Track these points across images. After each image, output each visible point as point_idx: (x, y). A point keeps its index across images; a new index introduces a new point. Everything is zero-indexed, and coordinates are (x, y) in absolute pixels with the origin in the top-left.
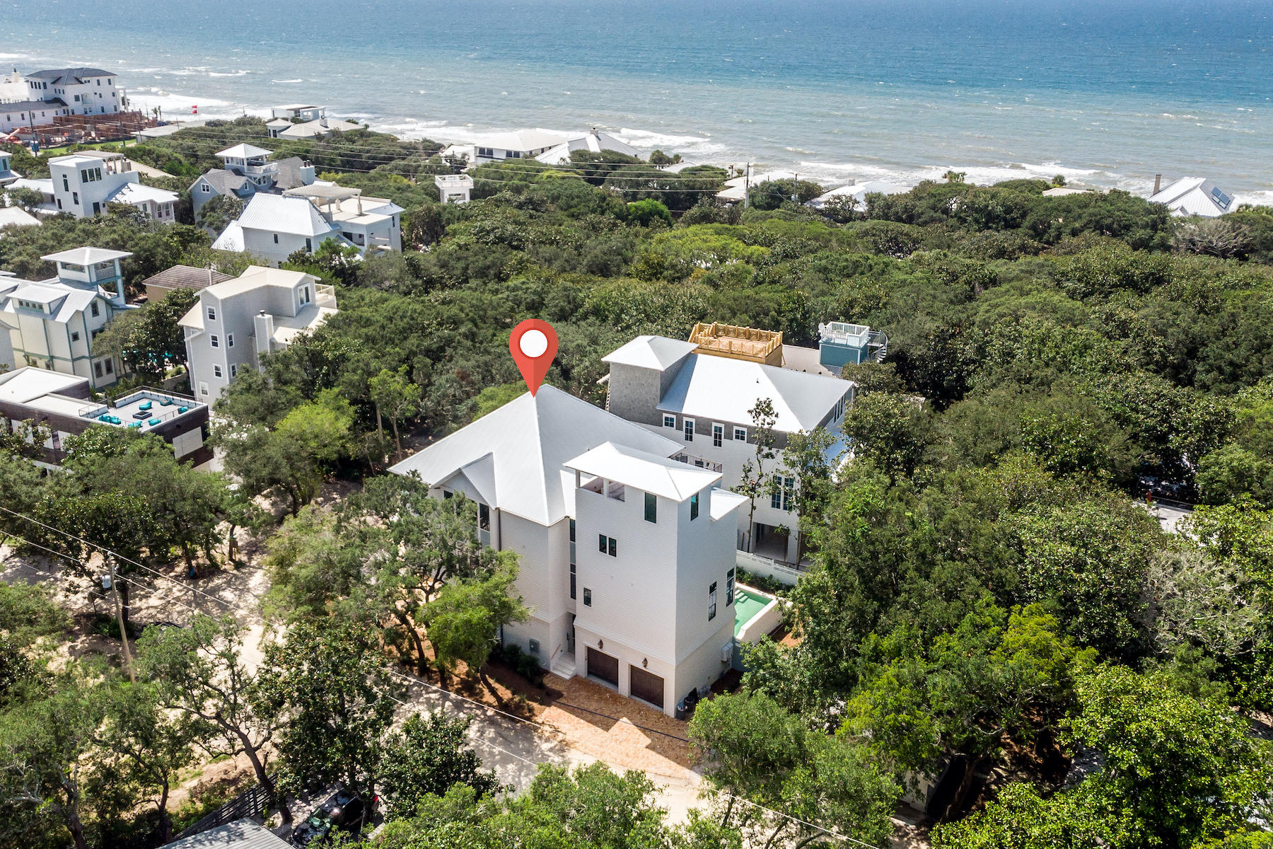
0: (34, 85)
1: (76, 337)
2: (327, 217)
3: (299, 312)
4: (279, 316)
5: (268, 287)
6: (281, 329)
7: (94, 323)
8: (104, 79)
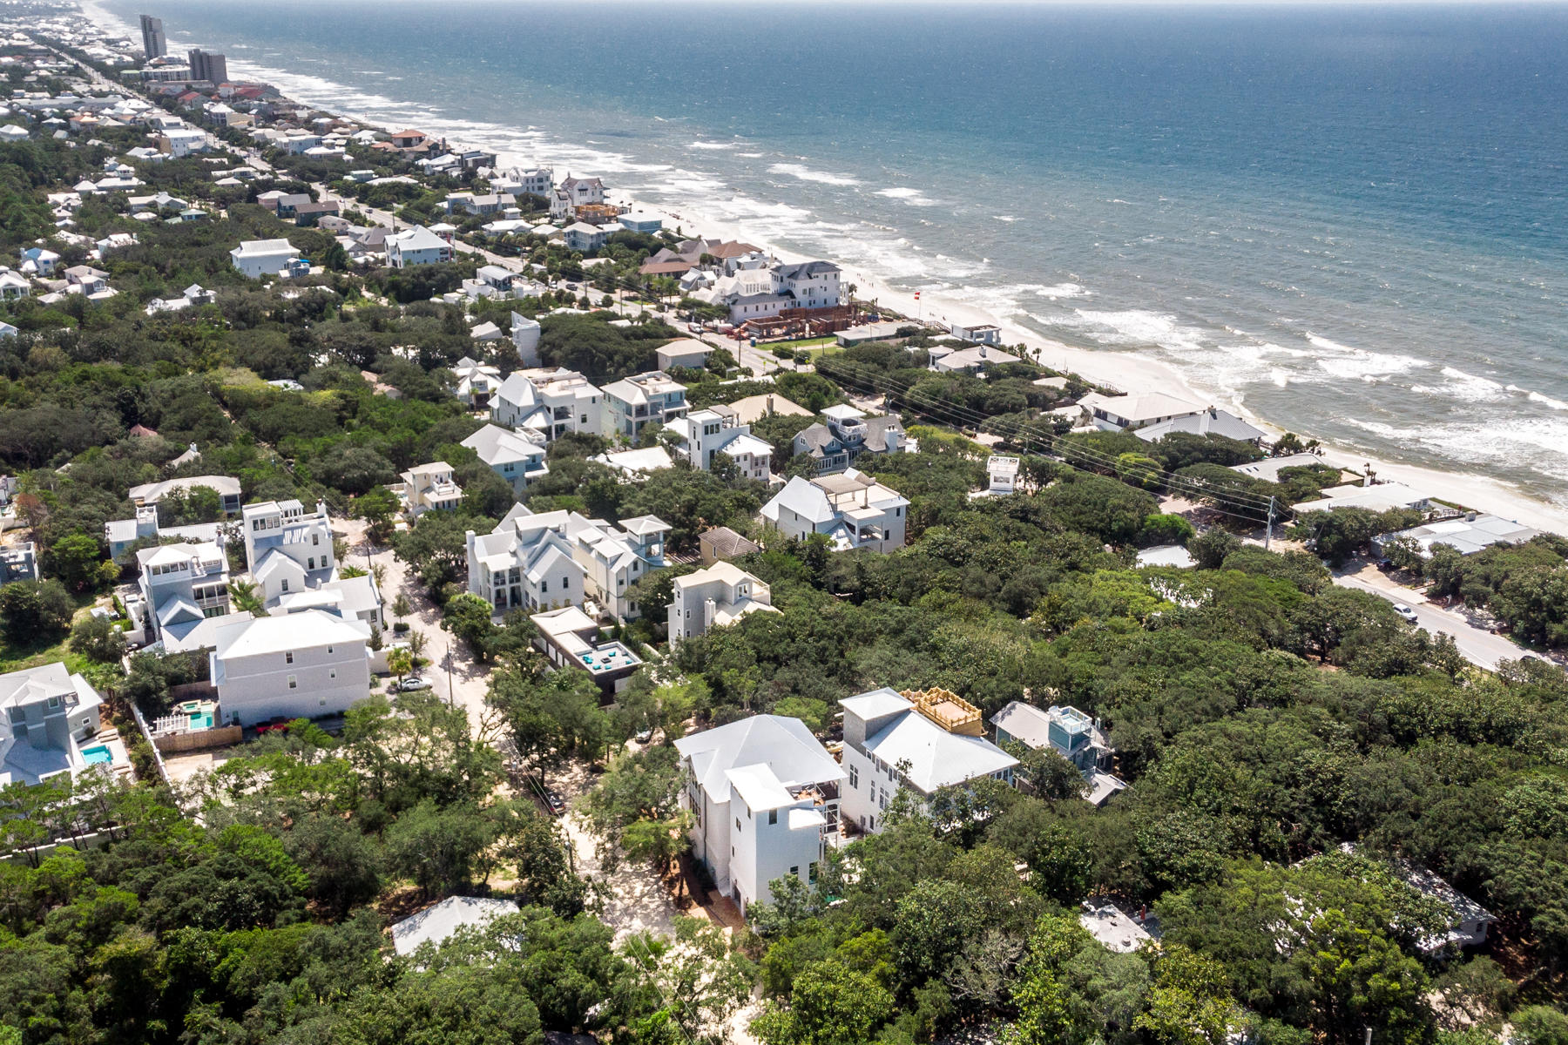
0: (775, 278)
1: (621, 583)
2: (834, 507)
3: (737, 602)
4: (721, 602)
5: (721, 582)
6: (722, 613)
7: (634, 575)
8: (830, 275)
